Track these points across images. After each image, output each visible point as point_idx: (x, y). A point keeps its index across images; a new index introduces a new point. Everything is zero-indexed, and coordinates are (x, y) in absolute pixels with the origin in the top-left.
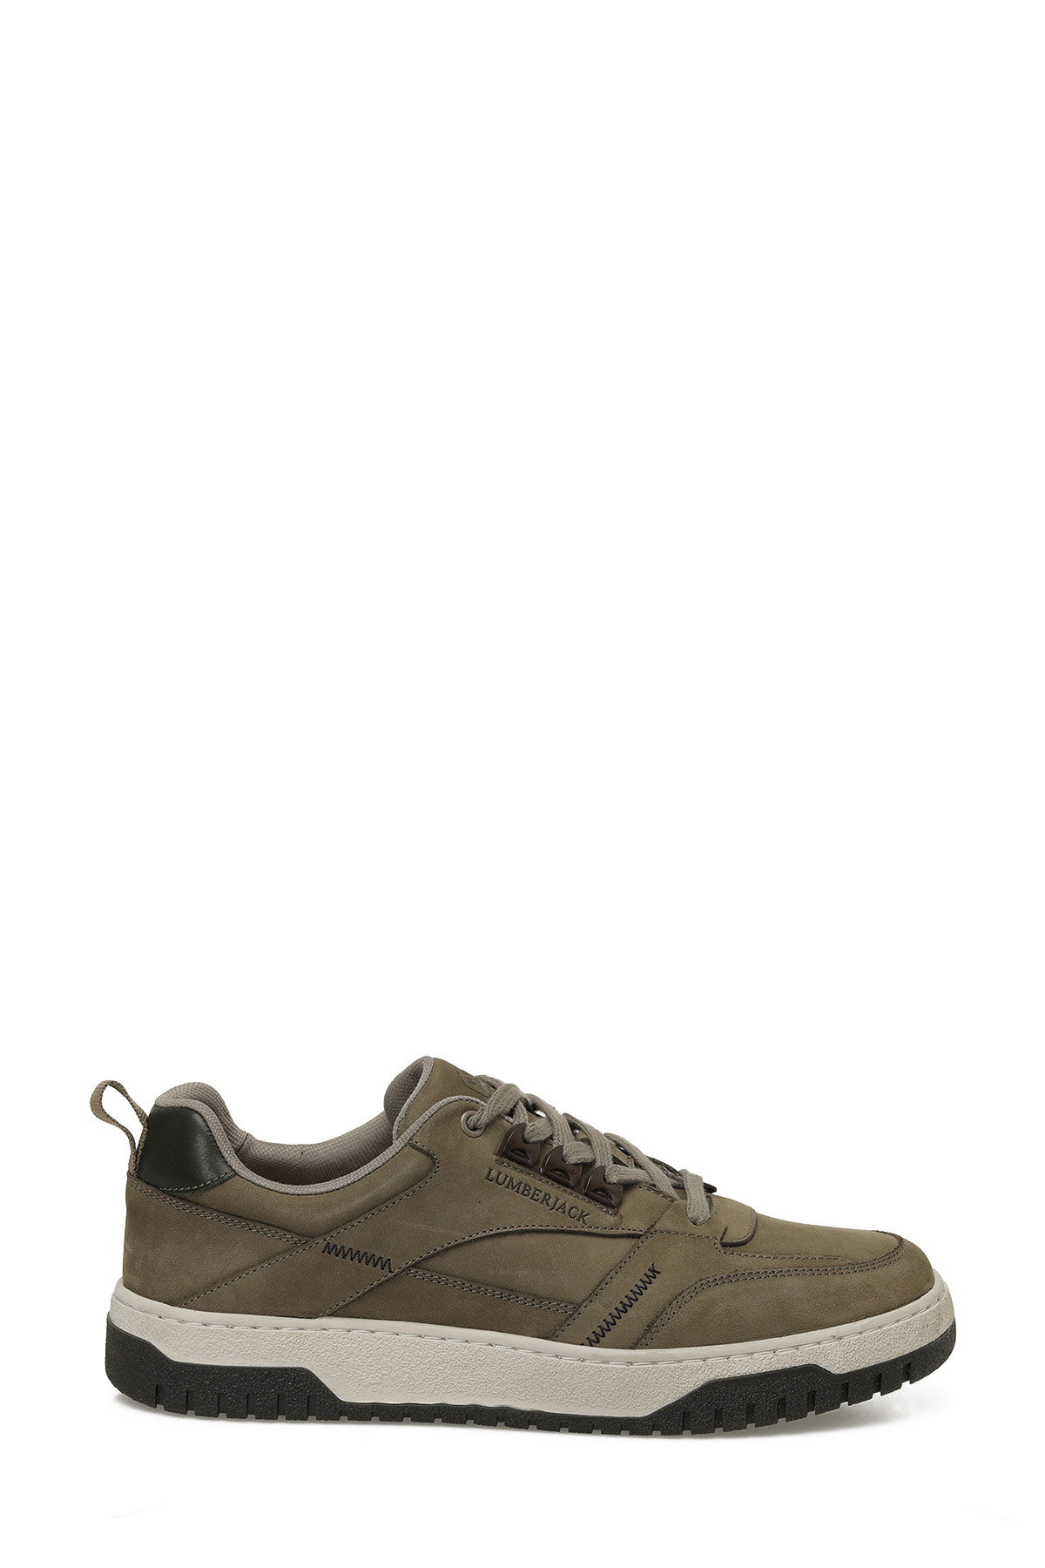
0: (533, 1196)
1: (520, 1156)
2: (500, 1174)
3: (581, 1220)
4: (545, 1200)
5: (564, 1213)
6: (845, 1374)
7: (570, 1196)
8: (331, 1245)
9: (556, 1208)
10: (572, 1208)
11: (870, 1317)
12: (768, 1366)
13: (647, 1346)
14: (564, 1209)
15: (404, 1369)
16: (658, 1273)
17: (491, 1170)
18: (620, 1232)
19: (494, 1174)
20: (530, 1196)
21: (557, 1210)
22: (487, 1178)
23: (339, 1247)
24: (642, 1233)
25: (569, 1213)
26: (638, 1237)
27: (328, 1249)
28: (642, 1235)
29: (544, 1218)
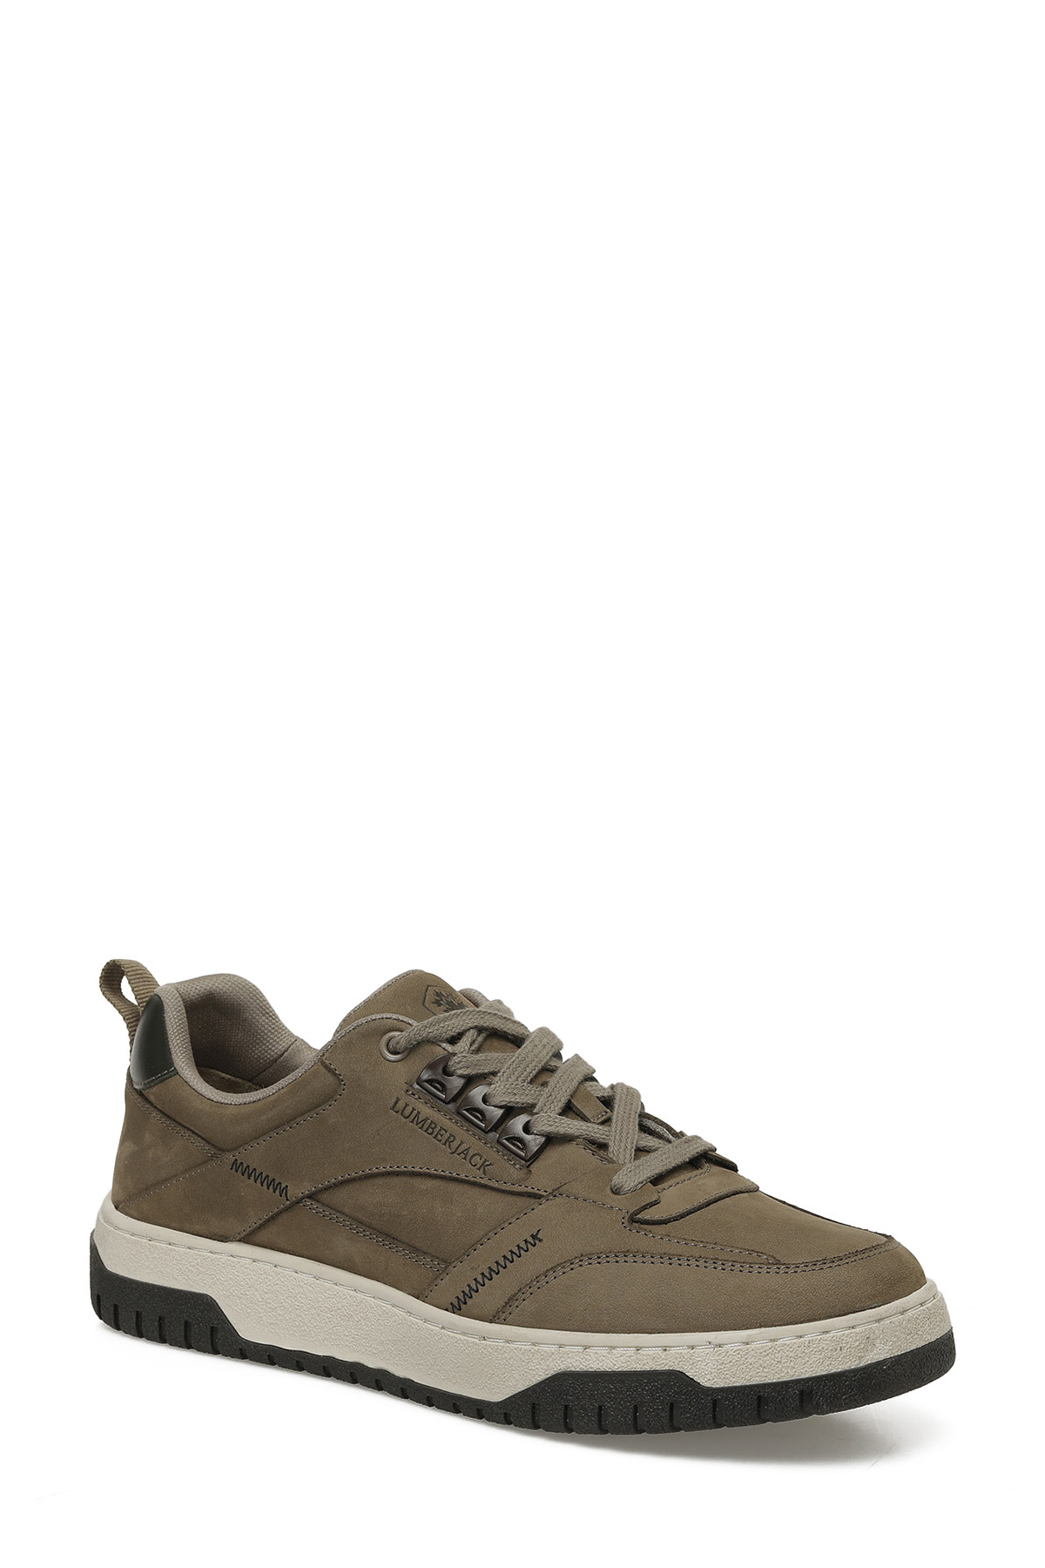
0: (436, 1135)
1: (438, 1090)
2: (407, 1105)
3: (482, 1170)
4: (448, 1142)
5: (465, 1158)
6: (717, 1389)
7: (476, 1142)
8: (239, 1162)
9: (458, 1152)
10: (474, 1155)
11: (765, 1327)
12: (625, 1365)
13: (505, 1322)
14: (466, 1155)
15: (298, 1312)
16: (540, 1241)
17: (398, 1100)
18: (522, 1189)
19: (401, 1104)
20: (433, 1135)
21: (458, 1154)
22: (393, 1108)
23: (245, 1165)
24: (545, 1194)
25: (470, 1160)
26: (540, 1197)
27: (236, 1165)
28: (543, 1196)
29: (445, 1163)
